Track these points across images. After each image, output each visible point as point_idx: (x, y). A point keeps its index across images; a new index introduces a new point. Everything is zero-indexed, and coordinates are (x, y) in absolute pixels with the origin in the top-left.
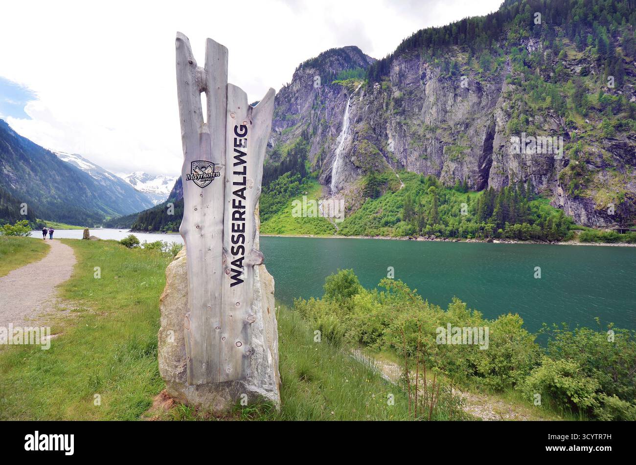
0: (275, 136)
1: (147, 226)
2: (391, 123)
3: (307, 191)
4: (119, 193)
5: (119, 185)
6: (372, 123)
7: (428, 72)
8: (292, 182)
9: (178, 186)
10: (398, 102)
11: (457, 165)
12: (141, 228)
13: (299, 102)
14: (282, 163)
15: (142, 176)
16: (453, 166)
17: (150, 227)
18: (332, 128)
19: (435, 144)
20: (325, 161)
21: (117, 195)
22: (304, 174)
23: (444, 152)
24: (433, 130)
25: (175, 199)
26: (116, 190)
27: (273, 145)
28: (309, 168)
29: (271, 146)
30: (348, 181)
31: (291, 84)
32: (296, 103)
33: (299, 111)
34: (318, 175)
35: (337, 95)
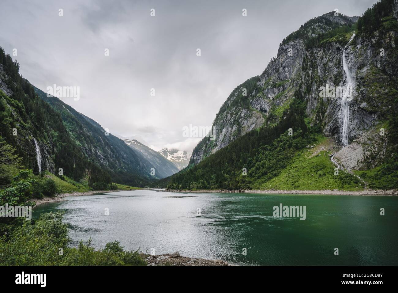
0: (268, 102)
1: (178, 185)
3: (313, 145)
4: (158, 163)
5: (158, 158)
9: (195, 154)
12: (174, 187)
13: (286, 69)
14: (281, 122)
15: (171, 150)
17: (180, 186)
20: (326, 114)
21: (157, 165)
22: (305, 129)
25: (193, 164)
26: (156, 161)
27: (268, 110)
28: (309, 123)
29: (266, 111)
30: (361, 128)
31: (277, 57)
32: (284, 71)
33: (288, 77)
34: (320, 128)
35: (328, 51)
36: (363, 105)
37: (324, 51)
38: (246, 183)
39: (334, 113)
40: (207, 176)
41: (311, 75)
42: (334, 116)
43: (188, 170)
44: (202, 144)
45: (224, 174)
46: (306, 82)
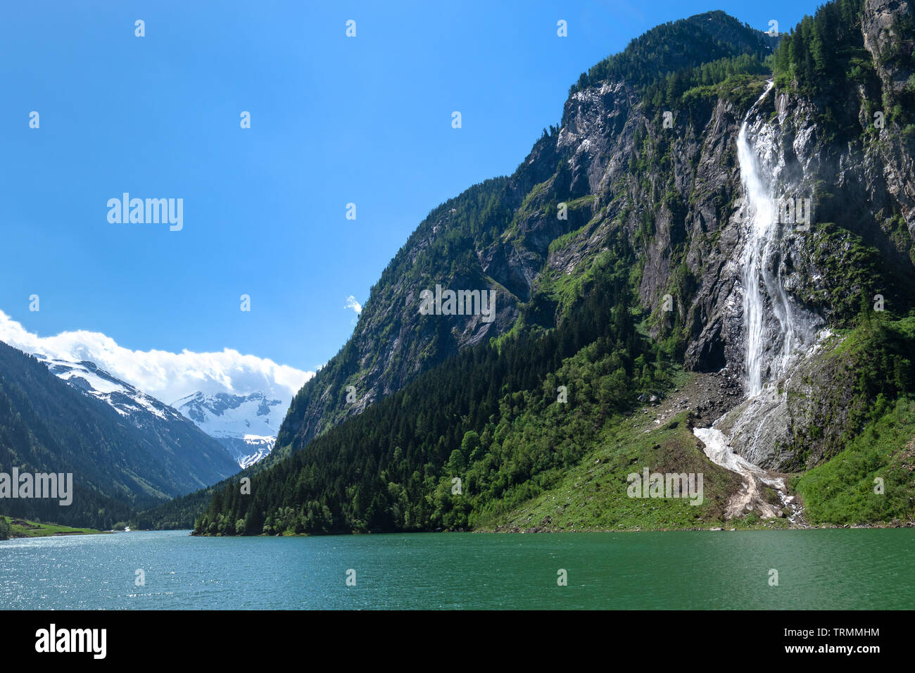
3: (655, 394)
8: (605, 371)
12: (220, 527)
15: (216, 400)
17: (240, 523)
18: (702, 210)
20: (695, 301)
25: (289, 447)
28: (648, 330)
31: (560, 126)
33: (593, 185)
38: (457, 511)
39: (714, 301)
40: (333, 489)
41: (656, 187)
42: (714, 311)
43: (271, 467)
44: (320, 383)
45: (389, 481)
46: (642, 207)
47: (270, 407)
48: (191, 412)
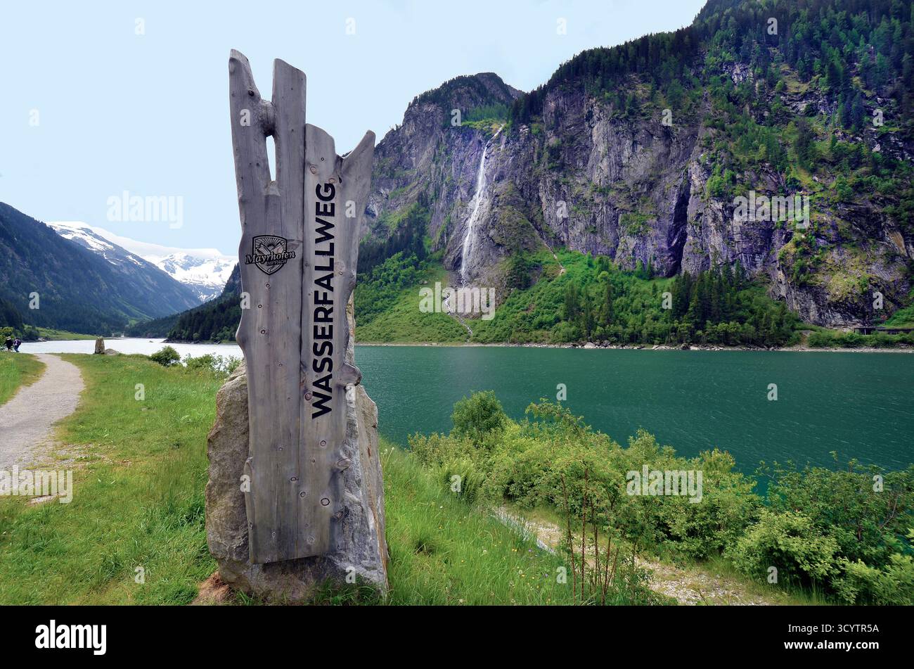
0: (379, 200)
2: (545, 181)
3: (427, 280)
4: (150, 285)
5: (149, 274)
6: (518, 182)
7: (596, 109)
8: (404, 267)
10: (554, 152)
11: (637, 241)
12: (183, 337)
13: (413, 151)
14: (391, 239)
15: (184, 260)
16: (632, 242)
18: (462, 189)
19: (607, 211)
20: (452, 236)
21: (146, 289)
22: (422, 255)
23: (619, 222)
24: (603, 192)
26: (145, 280)
27: (377, 214)
29: (374, 215)
30: (485, 264)
31: (401, 126)
32: (409, 154)
33: (414, 165)
34: (442, 256)
35: (469, 143)
36: (492, 233)
37: (464, 140)
39: (460, 237)
41: (443, 173)
42: (460, 243)
43: (220, 303)
46: (435, 182)
47: (222, 268)
48: (166, 267)
